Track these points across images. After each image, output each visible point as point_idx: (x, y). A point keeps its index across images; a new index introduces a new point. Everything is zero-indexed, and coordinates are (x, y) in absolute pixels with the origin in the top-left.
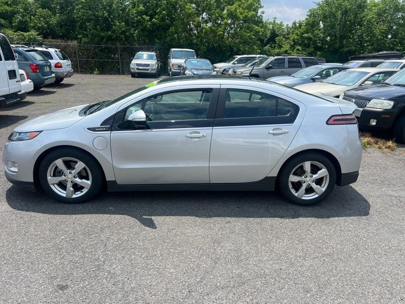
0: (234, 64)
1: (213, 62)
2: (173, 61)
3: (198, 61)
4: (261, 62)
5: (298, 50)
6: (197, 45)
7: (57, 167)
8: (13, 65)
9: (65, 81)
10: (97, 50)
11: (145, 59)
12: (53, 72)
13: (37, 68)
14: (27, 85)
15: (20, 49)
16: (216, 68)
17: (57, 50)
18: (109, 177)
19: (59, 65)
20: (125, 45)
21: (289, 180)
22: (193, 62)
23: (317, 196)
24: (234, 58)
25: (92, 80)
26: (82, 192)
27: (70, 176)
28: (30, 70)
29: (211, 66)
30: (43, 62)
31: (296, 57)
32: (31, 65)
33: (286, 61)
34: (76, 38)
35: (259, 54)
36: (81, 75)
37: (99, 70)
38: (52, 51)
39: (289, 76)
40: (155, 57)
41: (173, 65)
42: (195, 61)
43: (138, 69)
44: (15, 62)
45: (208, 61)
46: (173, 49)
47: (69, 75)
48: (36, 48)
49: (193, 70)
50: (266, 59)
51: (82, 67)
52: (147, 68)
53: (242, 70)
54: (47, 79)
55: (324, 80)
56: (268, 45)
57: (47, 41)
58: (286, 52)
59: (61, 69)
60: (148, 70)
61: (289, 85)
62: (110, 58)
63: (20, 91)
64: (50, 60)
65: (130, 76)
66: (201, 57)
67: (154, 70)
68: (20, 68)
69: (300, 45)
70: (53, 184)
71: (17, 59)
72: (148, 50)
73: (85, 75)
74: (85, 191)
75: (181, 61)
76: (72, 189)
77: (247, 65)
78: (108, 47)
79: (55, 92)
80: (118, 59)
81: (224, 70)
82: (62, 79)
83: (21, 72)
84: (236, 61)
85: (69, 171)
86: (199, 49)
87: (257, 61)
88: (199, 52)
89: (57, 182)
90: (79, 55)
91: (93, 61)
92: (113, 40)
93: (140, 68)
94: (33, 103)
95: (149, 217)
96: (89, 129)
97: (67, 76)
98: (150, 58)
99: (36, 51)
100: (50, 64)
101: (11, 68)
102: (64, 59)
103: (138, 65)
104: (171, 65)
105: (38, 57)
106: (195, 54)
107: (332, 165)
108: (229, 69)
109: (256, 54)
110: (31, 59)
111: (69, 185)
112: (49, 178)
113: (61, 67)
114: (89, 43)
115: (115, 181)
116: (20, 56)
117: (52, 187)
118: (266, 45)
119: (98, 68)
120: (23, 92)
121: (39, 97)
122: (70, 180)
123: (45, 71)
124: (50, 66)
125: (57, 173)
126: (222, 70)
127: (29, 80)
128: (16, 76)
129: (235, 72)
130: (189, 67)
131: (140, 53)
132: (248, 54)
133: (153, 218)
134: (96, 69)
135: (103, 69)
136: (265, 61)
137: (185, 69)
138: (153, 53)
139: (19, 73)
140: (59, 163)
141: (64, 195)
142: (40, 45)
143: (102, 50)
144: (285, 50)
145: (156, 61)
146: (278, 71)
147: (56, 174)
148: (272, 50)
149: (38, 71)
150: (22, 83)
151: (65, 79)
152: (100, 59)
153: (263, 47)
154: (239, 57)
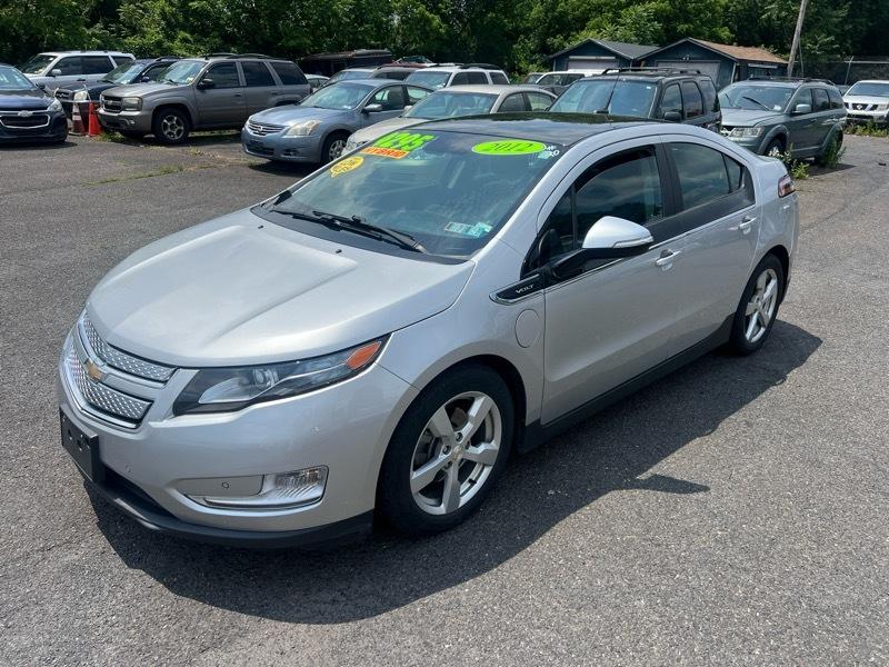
0: (49, 74)
5: (185, 40)
27: (458, 447)
33: (240, 69)
53: (131, 93)
69: (184, 28)
74: (482, 475)
85: (456, 434)
89: (433, 479)
112: (414, 476)
115: (539, 421)
117: (417, 500)
122: (457, 461)
132: (83, 49)
146: (228, 92)
154: (60, 56)
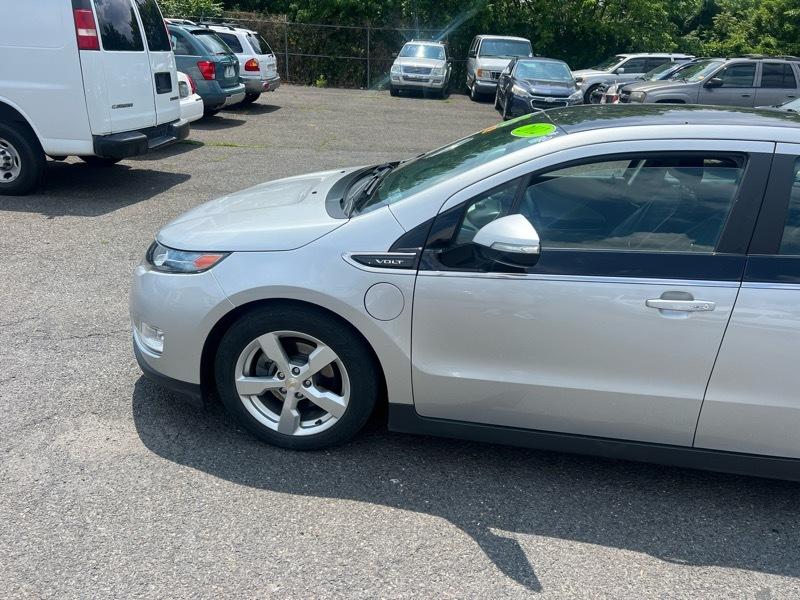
0: (615, 72)
1: (574, 67)
2: (483, 63)
3: (536, 63)
4: (688, 71)
6: (535, 28)
7: (260, 352)
8: (164, 61)
9: (263, 99)
10: (324, 36)
11: (422, 57)
12: (241, 80)
13: (212, 70)
14: (192, 105)
15: (181, 27)
16: (579, 80)
17: (250, 32)
18: (397, 394)
19: (254, 65)
20: (382, 24)
24: (617, 61)
25: (312, 98)
26: (320, 423)
27: (294, 380)
28: (197, 74)
29: (569, 77)
30: (224, 57)
31: (784, 61)
32: (201, 64)
34: (286, 10)
36: (292, 87)
37: (326, 78)
38: (241, 33)
40: (443, 54)
41: (480, 71)
42: (531, 64)
43: (406, 78)
44: (170, 54)
45: (565, 65)
46: (483, 37)
47: (270, 87)
48: (211, 28)
49: (529, 85)
50: (702, 64)
51: (293, 70)
52: (424, 76)
53: (646, 88)
54: (229, 94)
56: (693, 32)
57: (230, 15)
58: (738, 48)
59: (257, 73)
60: (427, 80)
62: (349, 52)
63: (178, 120)
64: (237, 55)
65: (388, 92)
67: (438, 81)
68: (180, 68)
69: (773, 34)
70: (249, 396)
71: (175, 48)
72: (427, 37)
73: (300, 88)
74: (328, 422)
76: (295, 413)
77: (652, 76)
78: (347, 30)
79: (243, 122)
80: (365, 55)
82: (256, 96)
83: (182, 77)
84: (621, 66)
85: (291, 366)
86: (539, 37)
87: (675, 68)
88: (538, 44)
89: (259, 391)
90: (290, 46)
91: (315, 57)
92: (357, 14)
93: (410, 75)
94: (201, 144)
95: (507, 534)
96: (355, 258)
97: (267, 89)
98: (433, 54)
99: (211, 33)
100: (238, 62)
101: (160, 68)
102: (264, 53)
103: (407, 69)
104: (476, 72)
105: (215, 47)
106: (529, 47)
108: (611, 83)
109: (668, 52)
110: (201, 50)
111: (289, 402)
112: (240, 379)
113: (256, 69)
114: (311, 19)
115: (413, 407)
116: (180, 44)
117: (246, 402)
118: (687, 32)
119: (324, 72)
120: (183, 121)
121: (212, 132)
122: (292, 390)
123: (227, 76)
124: (236, 67)
125: (261, 367)
127: (197, 96)
128: (170, 87)
129: (629, 93)
130: (521, 76)
131: (412, 43)
133: (522, 539)
134: (322, 76)
135: (335, 75)
136: (699, 69)
137: (511, 81)
138: (439, 45)
139: (176, 78)
140: (269, 343)
141: (275, 427)
142: (219, 21)
143: (334, 36)
144: (735, 43)
145: (444, 62)
146: (736, 92)
147: (258, 368)
148: (706, 42)
149: (214, 76)
150: (183, 102)
151: (262, 95)
152: (330, 54)
153: (679, 35)
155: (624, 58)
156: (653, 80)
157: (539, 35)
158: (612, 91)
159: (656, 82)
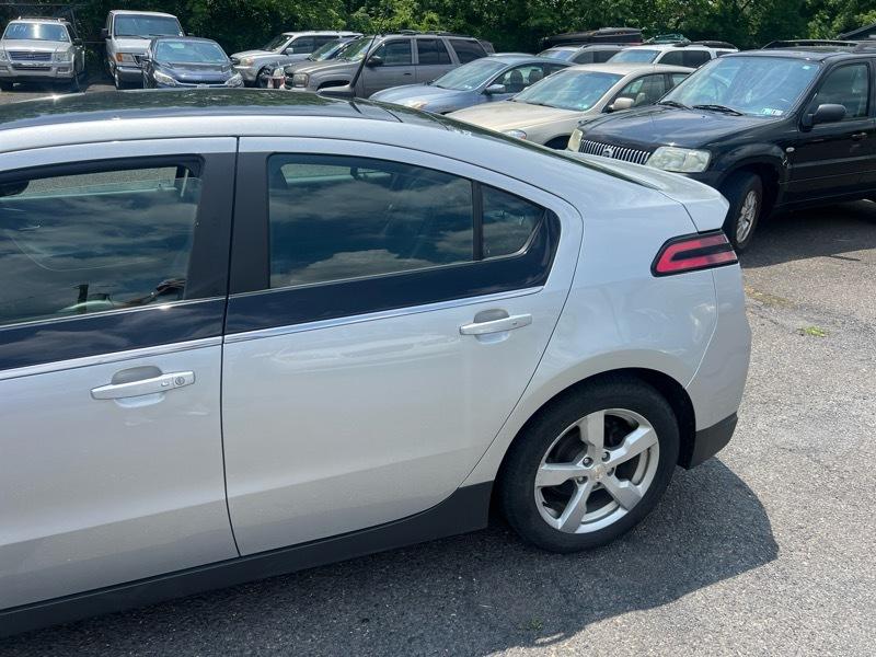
0: (284, 52)
1: (230, 48)
2: (120, 44)
3: (186, 44)
4: (352, 49)
5: (431, 21)
11: (38, 39)
16: (238, 63)
21: (537, 484)
22: (171, 45)
23: (621, 513)
24: (284, 39)
29: (224, 60)
31: (436, 37)
33: (414, 46)
35: (345, 29)
39: (429, 84)
40: (66, 34)
41: (119, 55)
42: (180, 44)
43: (16, 67)
45: (216, 46)
46: (116, 13)
49: (176, 70)
50: (364, 42)
52: (45, 63)
53: (309, 69)
55: (517, 96)
56: (362, 9)
58: (405, 25)
60: (48, 69)
61: (432, 109)
66: (197, 35)
67: (66, 69)
72: (47, 13)
75: (140, 45)
77: (319, 56)
81: (263, 69)
84: (289, 46)
86: (191, 13)
87: (341, 45)
88: (190, 21)
93: (25, 63)
98: (51, 35)
103: (14, 55)
104: (115, 56)
106: (178, 25)
107: (669, 410)
108: (275, 65)
109: (337, 30)
118: (356, 9)
126: (256, 69)
129: (291, 75)
130: (163, 59)
131: (19, 21)
132: (317, 30)
136: (361, 48)
137: (153, 66)
138: (59, 23)
144: (401, 20)
145: (70, 44)
146: (398, 71)
148: (375, 20)
153: (349, 12)
154: (296, 35)
155: (291, 37)
156: (319, 60)
157: (190, 11)
158: (279, 73)
159: (321, 63)
